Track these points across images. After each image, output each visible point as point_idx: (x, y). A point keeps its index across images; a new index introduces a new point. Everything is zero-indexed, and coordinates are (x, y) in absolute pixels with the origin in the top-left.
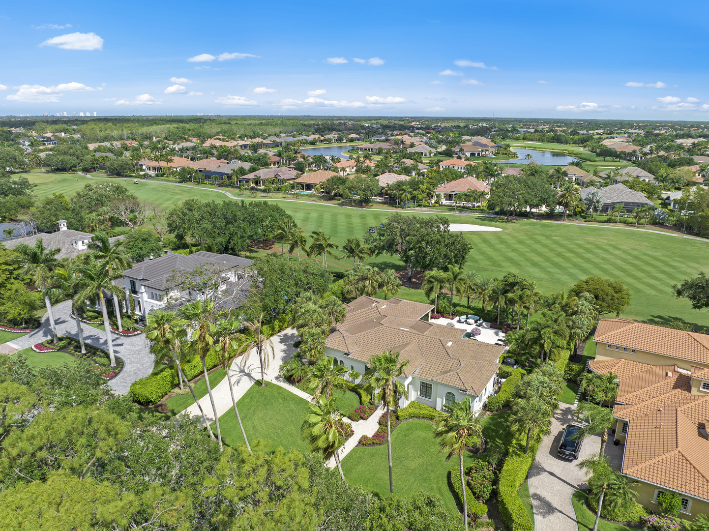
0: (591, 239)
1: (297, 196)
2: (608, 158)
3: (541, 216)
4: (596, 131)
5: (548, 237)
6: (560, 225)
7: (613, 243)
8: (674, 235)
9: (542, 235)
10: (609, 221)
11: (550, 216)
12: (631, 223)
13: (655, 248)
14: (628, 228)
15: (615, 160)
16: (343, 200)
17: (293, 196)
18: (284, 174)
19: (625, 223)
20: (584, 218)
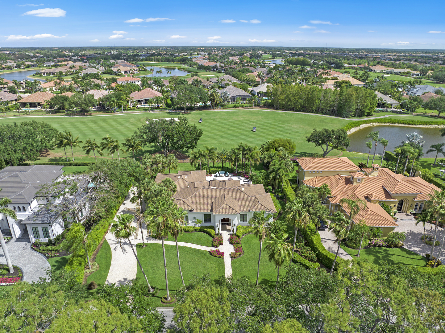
0: (235, 118)
1: (26, 113)
2: (203, 70)
3: (200, 108)
4: (183, 54)
5: (214, 120)
6: (214, 113)
7: (247, 119)
8: (268, 111)
9: (209, 119)
10: (235, 107)
11: (205, 107)
12: (245, 107)
13: (266, 118)
14: (246, 110)
15: (208, 71)
16: (66, 112)
17: (23, 113)
18: (5, 97)
19: (242, 107)
20: (222, 106)
